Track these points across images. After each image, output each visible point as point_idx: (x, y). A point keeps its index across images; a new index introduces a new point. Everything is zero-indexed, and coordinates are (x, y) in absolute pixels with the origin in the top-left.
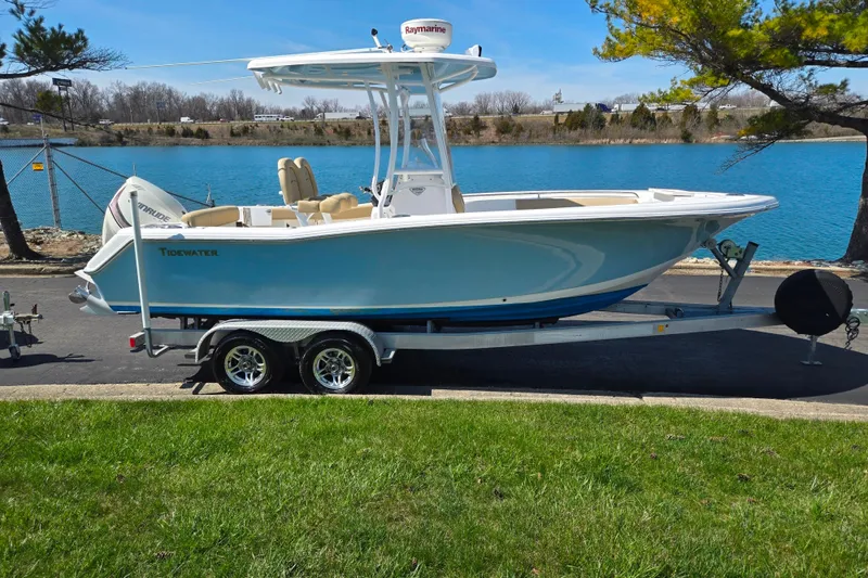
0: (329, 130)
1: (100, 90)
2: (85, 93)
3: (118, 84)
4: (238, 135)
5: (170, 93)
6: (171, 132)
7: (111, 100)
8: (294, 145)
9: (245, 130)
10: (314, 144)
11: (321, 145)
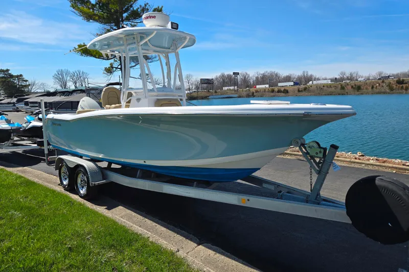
0: (349, 87)
1: (251, 76)
2: (245, 77)
3: (257, 72)
4: (302, 91)
5: (276, 75)
6: (273, 91)
7: (254, 79)
8: (328, 95)
9: (305, 89)
10: (339, 94)
11: (343, 94)
